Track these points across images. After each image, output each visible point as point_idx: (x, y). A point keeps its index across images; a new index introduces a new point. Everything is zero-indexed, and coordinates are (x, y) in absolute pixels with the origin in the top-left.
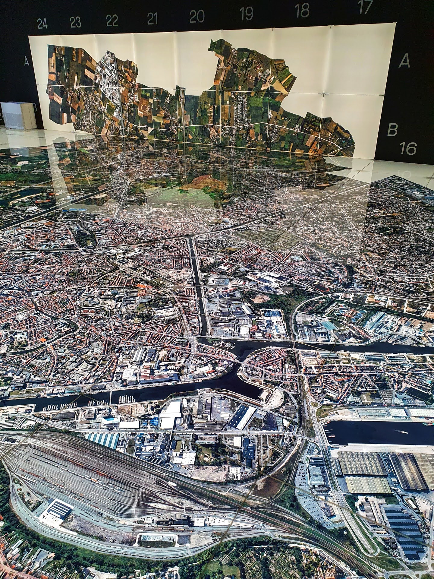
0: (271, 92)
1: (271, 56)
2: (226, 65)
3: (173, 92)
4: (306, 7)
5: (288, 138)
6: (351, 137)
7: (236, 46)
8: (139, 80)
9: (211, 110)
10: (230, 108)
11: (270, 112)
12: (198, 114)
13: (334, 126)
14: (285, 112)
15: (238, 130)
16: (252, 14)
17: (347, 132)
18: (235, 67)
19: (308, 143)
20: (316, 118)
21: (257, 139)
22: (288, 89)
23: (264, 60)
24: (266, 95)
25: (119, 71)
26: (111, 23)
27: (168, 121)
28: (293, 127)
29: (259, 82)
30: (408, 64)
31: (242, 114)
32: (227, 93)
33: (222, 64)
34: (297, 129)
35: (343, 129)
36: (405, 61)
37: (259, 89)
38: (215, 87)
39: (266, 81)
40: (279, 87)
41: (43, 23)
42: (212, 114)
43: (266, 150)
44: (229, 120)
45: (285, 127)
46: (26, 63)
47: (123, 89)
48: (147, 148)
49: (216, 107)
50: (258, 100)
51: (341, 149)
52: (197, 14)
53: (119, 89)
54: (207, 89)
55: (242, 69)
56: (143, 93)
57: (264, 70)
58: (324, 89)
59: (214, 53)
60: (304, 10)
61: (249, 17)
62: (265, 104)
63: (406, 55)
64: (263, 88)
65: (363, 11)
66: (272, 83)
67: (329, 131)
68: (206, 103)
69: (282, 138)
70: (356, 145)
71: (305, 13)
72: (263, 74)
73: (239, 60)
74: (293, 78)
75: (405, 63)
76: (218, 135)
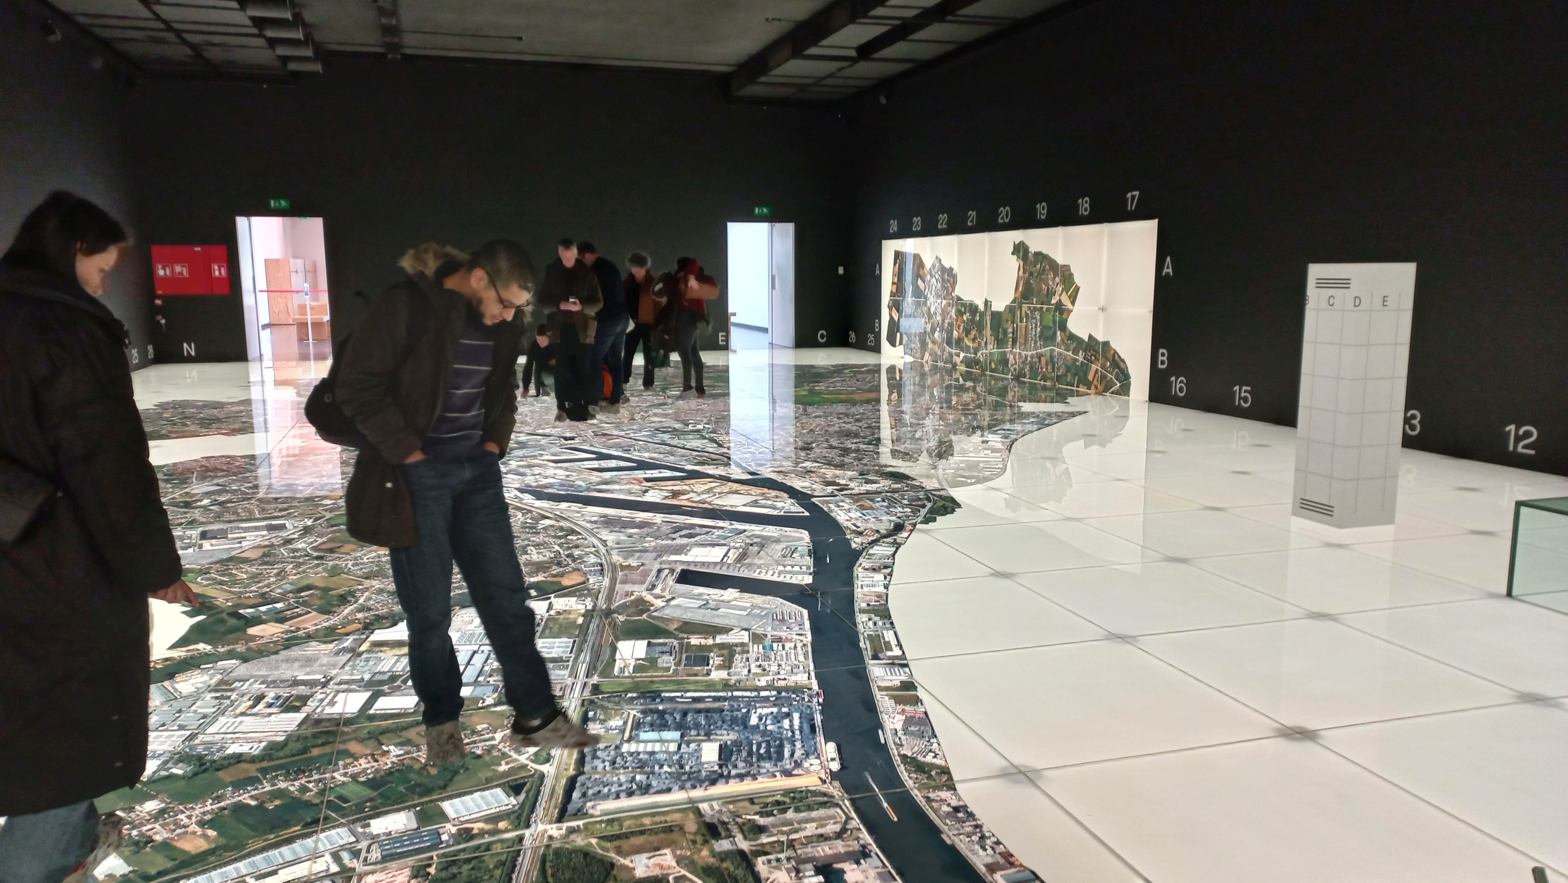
0: (1059, 306)
1: (1060, 261)
2: (1024, 272)
3: (981, 307)
4: (1086, 202)
5: (1073, 370)
6: (1127, 368)
7: (1033, 249)
8: (957, 292)
9: (1010, 330)
10: (1026, 327)
11: (1059, 333)
12: (1001, 336)
13: (1112, 352)
14: (1071, 334)
15: (1032, 357)
16: (1046, 211)
17: (1123, 361)
18: (1031, 274)
19: (1090, 377)
20: (1097, 342)
21: (1047, 369)
22: (1073, 303)
23: (1053, 265)
24: (1055, 311)
25: (943, 280)
26: (942, 224)
27: (976, 345)
28: (1077, 354)
29: (1051, 293)
30: (1170, 270)
31: (1035, 335)
32: (1025, 308)
33: (1021, 271)
34: (1080, 357)
35: (1119, 357)
36: (1168, 268)
37: (1049, 303)
38: (1014, 301)
39: (1055, 292)
40: (1066, 301)
41: (894, 226)
42: (1011, 336)
43: (1055, 385)
44: (1025, 344)
45: (1071, 354)
46: (877, 272)
47: (944, 302)
48: (957, 380)
49: (1015, 325)
50: (1049, 316)
51: (1119, 385)
52: (1004, 213)
53: (941, 302)
54: (1008, 302)
55: (1037, 277)
56: (959, 307)
57: (1054, 278)
58: (1102, 303)
59: (1016, 257)
60: (1085, 205)
61: (1043, 215)
62: (1054, 321)
63: (1168, 259)
64: (1053, 301)
65: (1131, 207)
66: (1060, 295)
67: (1107, 359)
68: (1007, 321)
69: (1068, 369)
70: (1132, 380)
71: (1086, 210)
72: (1053, 283)
73: (1035, 266)
74: (1077, 289)
75: (1168, 270)
76: (1016, 363)
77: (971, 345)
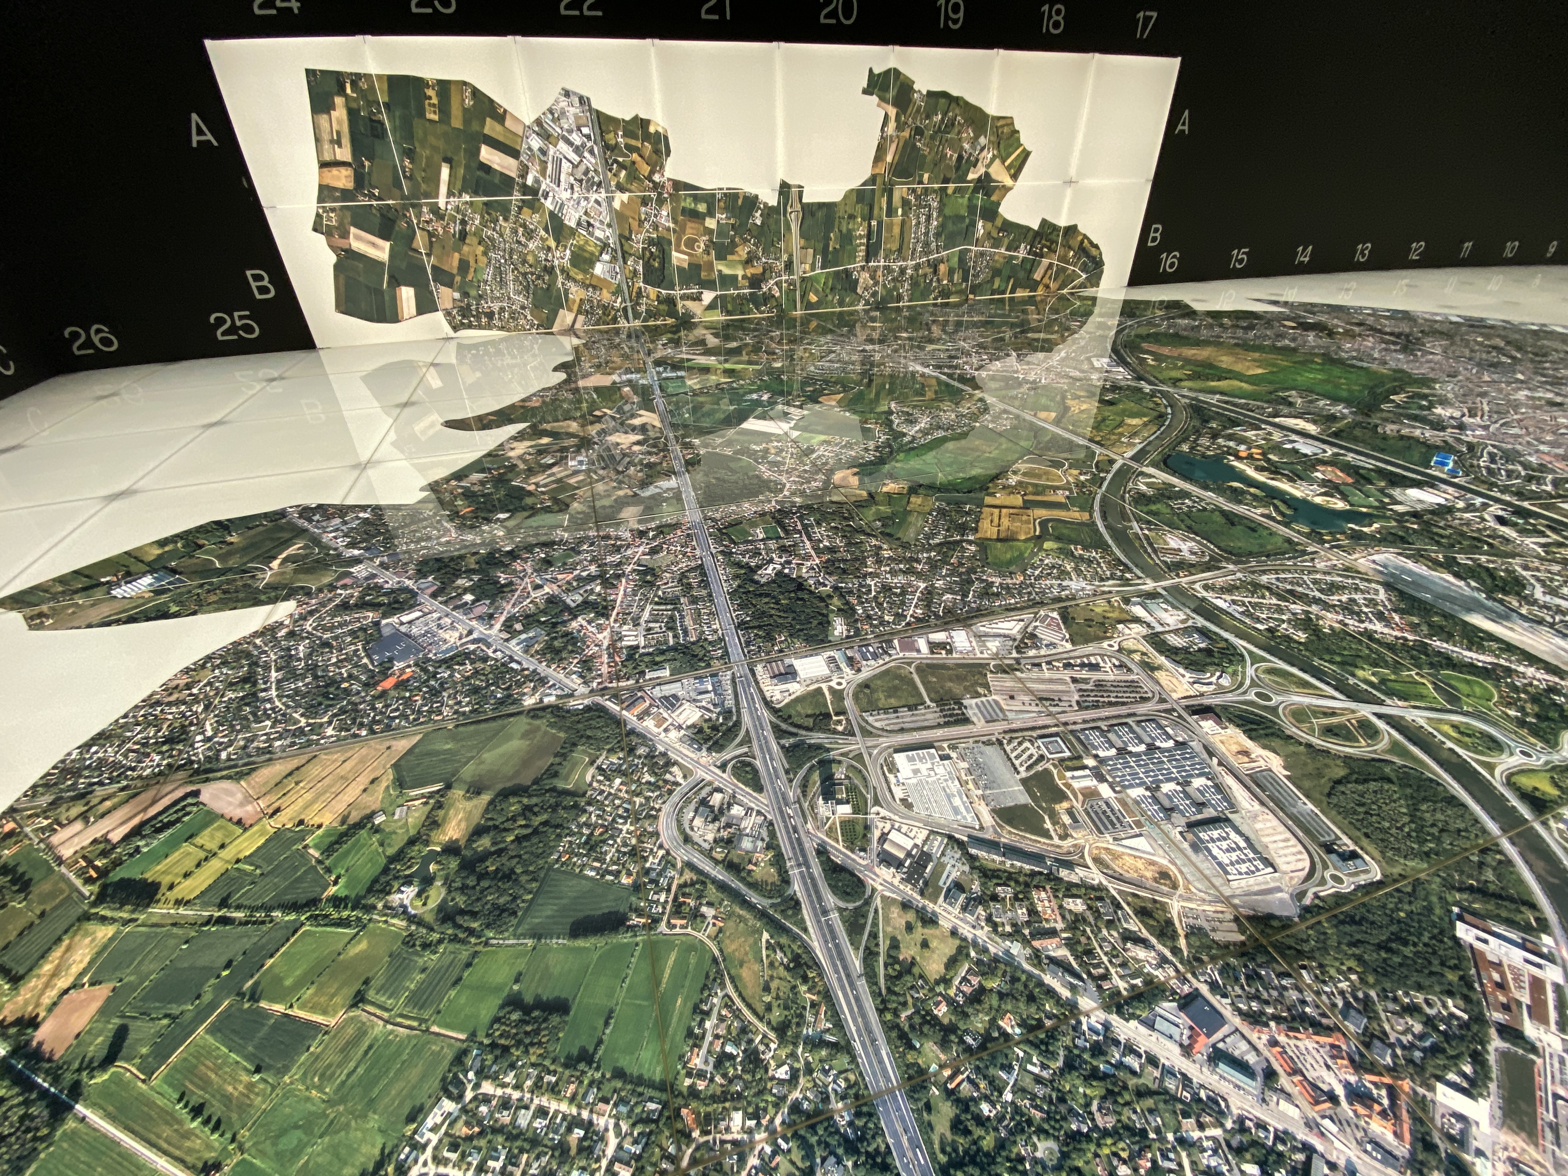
0: (985, 184)
1: (992, 110)
2: (900, 127)
3: (772, 200)
4: (1058, 12)
5: (1006, 272)
6: (1100, 254)
7: (923, 85)
8: (673, 169)
9: (862, 231)
10: (903, 223)
11: (980, 224)
12: (833, 245)
13: (1080, 238)
14: (1005, 221)
15: (917, 267)
16: (961, 15)
18: (919, 131)
19: (1038, 275)
20: (1055, 228)
21: (951, 280)
22: (1015, 177)
23: (976, 117)
24: (976, 190)
25: (608, 147)
27: (756, 269)
28: (1016, 249)
29: (964, 164)
30: (1186, 128)
31: (926, 234)
32: (900, 191)
33: (892, 125)
34: (1022, 253)
35: (1091, 242)
36: (1184, 124)
37: (962, 179)
38: (873, 180)
39: (977, 160)
40: (1000, 173)
42: (864, 241)
43: (968, 299)
44: (900, 250)
45: (1003, 251)
47: (620, 199)
49: (874, 223)
50: (960, 200)
51: (1084, 276)
53: (610, 200)
54: (857, 183)
55: (932, 138)
56: (689, 204)
57: (976, 138)
58: (1072, 173)
59: (874, 99)
60: (1055, 18)
61: (955, 22)
62: (972, 209)
63: (1186, 113)
64: (971, 176)
65: (1142, 33)
66: (988, 166)
67: (1070, 248)
68: (852, 217)
69: (996, 272)
70: (1106, 268)
71: (1056, 25)
72: (973, 147)
73: (928, 117)
74: (1026, 155)
75: (1183, 127)
76: (876, 283)
77: (740, 273)
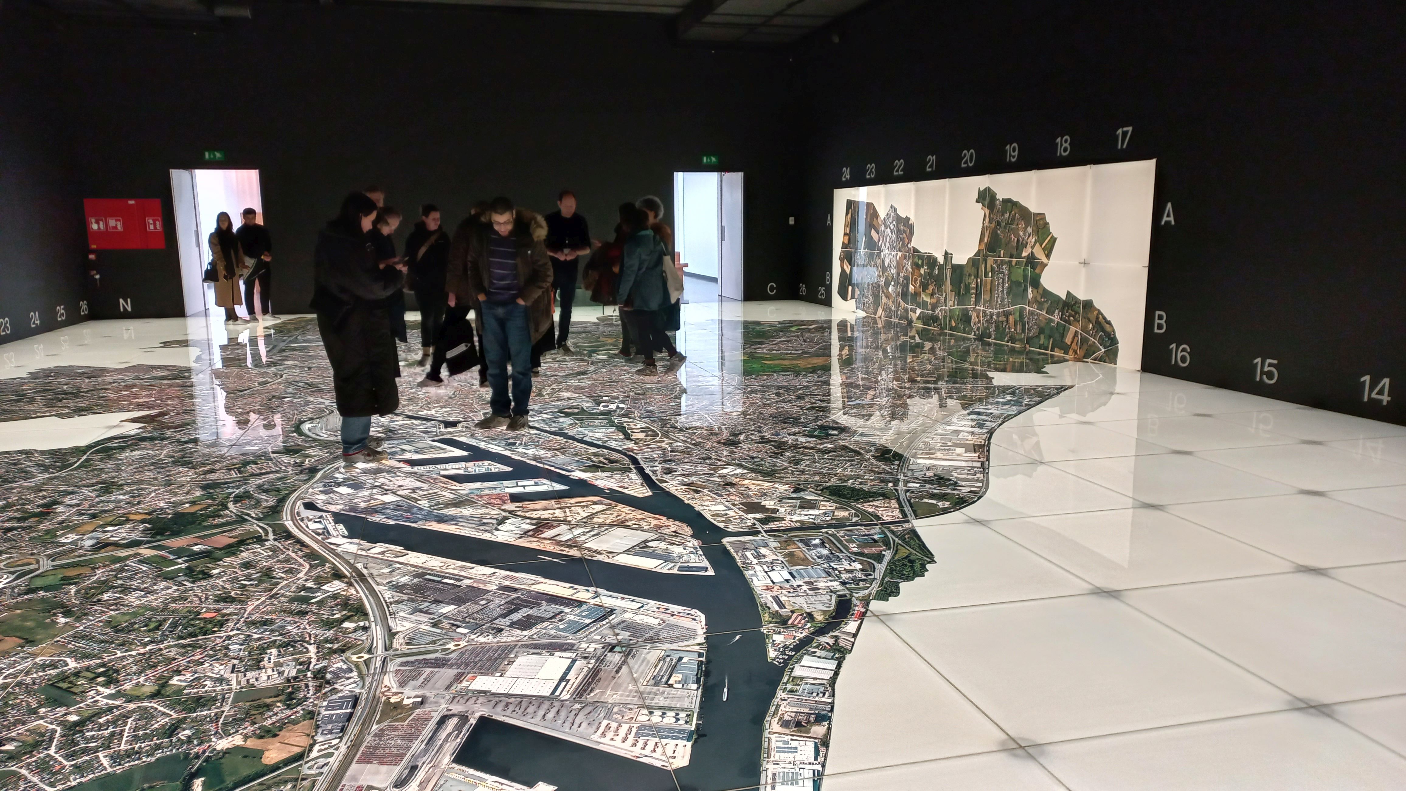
0: (1031, 260)
1: (1033, 209)
2: (990, 222)
3: (941, 260)
4: (1066, 141)
5: (1047, 332)
6: (1114, 331)
7: (1000, 196)
8: (914, 243)
9: (973, 285)
10: (992, 282)
11: (1030, 290)
12: (962, 291)
13: (1096, 313)
14: (1045, 290)
15: (998, 315)
16: (1016, 153)
17: (1109, 323)
18: (999, 224)
19: (1068, 340)
20: (1077, 301)
21: (1016, 329)
22: (1048, 256)
23: (1025, 213)
24: (1026, 265)
25: (899, 231)
26: (897, 171)
27: (934, 301)
28: (1052, 314)
29: (1021, 245)
30: (1171, 219)
31: (1003, 291)
32: (990, 261)
33: (987, 220)
34: (1056, 318)
35: (1105, 318)
36: (1168, 216)
37: (1019, 256)
38: (978, 254)
39: (1027, 243)
40: (1039, 254)
41: (847, 174)
42: (974, 291)
43: (1025, 347)
44: (990, 301)
45: (1044, 313)
46: (829, 222)
47: (900, 254)
48: (913, 338)
49: (979, 280)
50: (1019, 271)
51: (1103, 350)
52: (968, 156)
53: (897, 255)
54: (971, 255)
55: (1005, 228)
56: (916, 260)
57: (1026, 227)
58: (1084, 256)
59: (980, 204)
60: (1065, 145)
61: (1014, 157)
62: (1025, 276)
63: (1169, 205)
64: (1024, 254)
65: (1122, 144)
66: (1033, 247)
67: (1089, 321)
68: (970, 275)
69: (1041, 331)
70: (1120, 345)
71: (1065, 150)
72: (1025, 234)
73: (1003, 215)
74: (1054, 240)
75: (1169, 218)
76: (979, 322)
77: (929, 301)
